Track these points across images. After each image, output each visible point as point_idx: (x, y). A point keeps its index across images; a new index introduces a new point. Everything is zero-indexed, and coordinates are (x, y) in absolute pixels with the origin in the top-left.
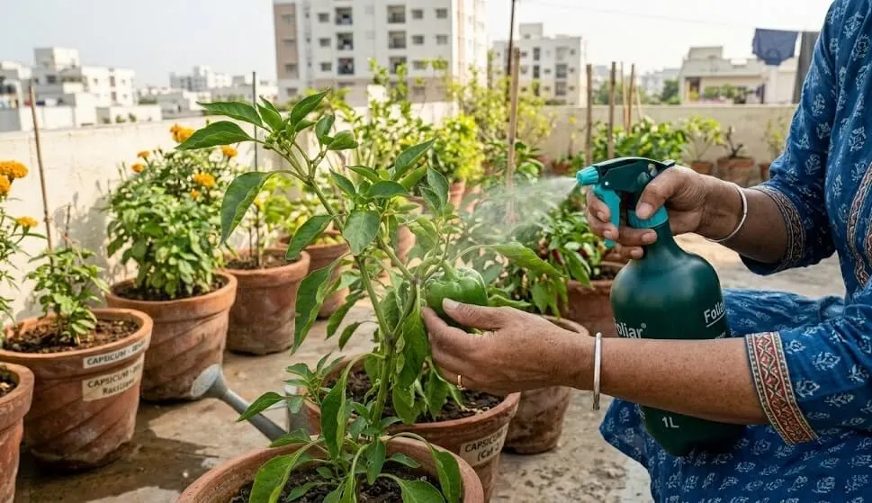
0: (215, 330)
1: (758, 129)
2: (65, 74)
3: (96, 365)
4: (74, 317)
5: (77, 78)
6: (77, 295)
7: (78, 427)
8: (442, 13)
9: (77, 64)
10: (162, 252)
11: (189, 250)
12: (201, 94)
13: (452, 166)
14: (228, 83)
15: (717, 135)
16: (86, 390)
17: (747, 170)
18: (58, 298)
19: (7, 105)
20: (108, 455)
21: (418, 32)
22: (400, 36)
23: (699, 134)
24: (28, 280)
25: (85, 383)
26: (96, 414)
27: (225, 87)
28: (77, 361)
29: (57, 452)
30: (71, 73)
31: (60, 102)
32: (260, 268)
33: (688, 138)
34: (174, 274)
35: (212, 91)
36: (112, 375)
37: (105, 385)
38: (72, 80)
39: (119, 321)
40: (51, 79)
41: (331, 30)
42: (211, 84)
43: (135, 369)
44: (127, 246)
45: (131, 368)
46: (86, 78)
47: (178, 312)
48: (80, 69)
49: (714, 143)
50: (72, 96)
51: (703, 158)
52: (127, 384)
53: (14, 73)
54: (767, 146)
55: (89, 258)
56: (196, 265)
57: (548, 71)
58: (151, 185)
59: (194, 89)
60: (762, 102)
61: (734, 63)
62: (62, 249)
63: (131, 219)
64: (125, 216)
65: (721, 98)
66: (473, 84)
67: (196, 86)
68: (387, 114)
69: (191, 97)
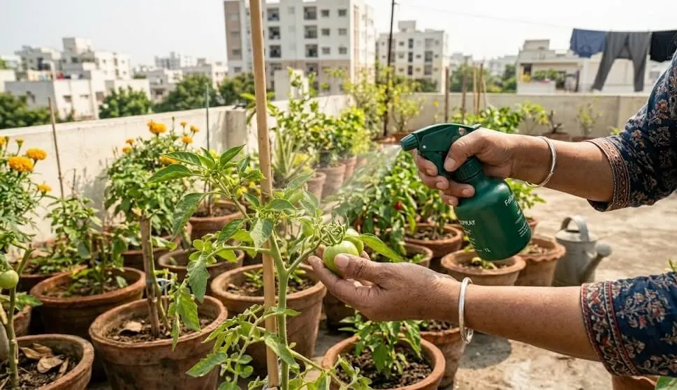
1: (572, 111)
2: (83, 56)
5: (91, 60)
8: (343, 13)
9: (92, 49)
11: (158, 207)
12: (176, 72)
13: (347, 146)
14: (195, 63)
15: (542, 116)
19: (44, 78)
21: (326, 27)
22: (313, 29)
23: (530, 116)
24: (47, 219)
27: (192, 67)
30: (86, 56)
31: (81, 77)
32: (211, 216)
33: (521, 119)
35: (183, 69)
38: (89, 60)
40: (75, 60)
42: (183, 64)
44: (119, 202)
46: (98, 59)
48: (93, 53)
49: (540, 122)
50: (89, 72)
53: (49, 55)
54: (579, 125)
56: (162, 217)
57: (419, 57)
58: (134, 162)
59: (171, 67)
60: (577, 90)
61: (557, 52)
62: (70, 198)
63: (120, 185)
64: (116, 183)
65: (547, 80)
66: (364, 83)
67: (173, 65)
68: (301, 110)
69: (170, 73)
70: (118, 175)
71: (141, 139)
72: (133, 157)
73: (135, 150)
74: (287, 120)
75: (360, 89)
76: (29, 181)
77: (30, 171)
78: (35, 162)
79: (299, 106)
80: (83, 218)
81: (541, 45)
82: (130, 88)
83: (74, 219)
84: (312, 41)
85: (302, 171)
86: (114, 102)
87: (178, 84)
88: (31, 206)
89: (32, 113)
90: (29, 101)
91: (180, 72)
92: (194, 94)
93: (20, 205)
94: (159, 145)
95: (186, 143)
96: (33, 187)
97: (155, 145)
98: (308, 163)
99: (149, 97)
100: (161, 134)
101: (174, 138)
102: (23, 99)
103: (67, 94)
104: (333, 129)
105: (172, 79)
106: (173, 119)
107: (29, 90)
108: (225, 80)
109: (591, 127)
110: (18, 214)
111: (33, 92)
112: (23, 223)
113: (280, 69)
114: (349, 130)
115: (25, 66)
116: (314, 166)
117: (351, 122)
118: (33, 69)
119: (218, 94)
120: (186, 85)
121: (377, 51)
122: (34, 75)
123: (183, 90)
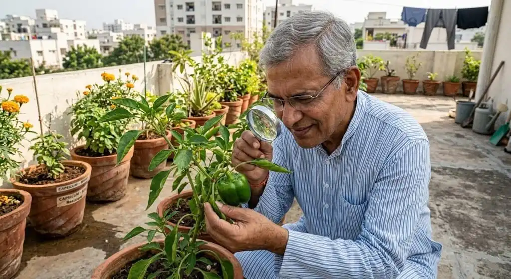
0: (123, 169)
1: (402, 61)
2: (51, 23)
3: (63, 190)
4: (53, 167)
5: (57, 25)
6: (55, 156)
7: (55, 219)
8: (240, 6)
9: (57, 18)
10: (97, 135)
11: (110, 133)
12: (118, 34)
13: (244, 87)
14: (132, 28)
15: (381, 65)
16: (58, 202)
17: (396, 83)
18: (45, 158)
19: (23, 38)
20: (70, 231)
21: (228, 16)
22: (218, 4)
23: (372, 64)
24: (30, 150)
25: (58, 199)
26: (64, 213)
27: (131, 30)
28: (54, 189)
29: (45, 230)
30: (54, 22)
31: (50, 37)
32: (147, 139)
33: (366, 67)
34: (103, 144)
35: (124, 32)
36: (71, 195)
37: (68, 200)
38: (55, 26)
39: (76, 167)
40: (45, 26)
41: (184, 13)
42: (123, 28)
43: (83, 191)
44: (81, 130)
45: (81, 191)
46: (62, 25)
47: (105, 161)
48: (58, 20)
49: (380, 69)
50: (55, 34)
51: (374, 77)
52: (79, 198)
53: (26, 22)
54: (407, 71)
55: (61, 138)
56: (113, 140)
58: (92, 102)
59: (115, 31)
60: (405, 46)
61: (391, 21)
62: (48, 135)
63: (82, 118)
64: (79, 116)
65: (384, 40)
66: (256, 43)
67: (116, 29)
68: (211, 62)
69: (114, 35)
70: (80, 111)
71: (97, 85)
72: (91, 97)
73: (93, 93)
74: (201, 69)
75: (253, 47)
76: (17, 119)
77: (17, 112)
78: (21, 105)
79: (210, 59)
80: (56, 149)
81: (380, 16)
82: (85, 46)
83: (50, 150)
84: (217, 13)
85: (212, 104)
86: (74, 56)
87: (120, 43)
88: (19, 139)
89: (15, 63)
90: (12, 54)
91: (122, 34)
92: (132, 50)
93: (10, 138)
94: (110, 90)
95: (130, 87)
96: (19, 124)
97: (107, 89)
98: (216, 99)
99: (99, 52)
100: (111, 82)
101: (121, 85)
102: (8, 54)
103: (40, 50)
104: (233, 75)
105: (116, 39)
106: (120, 71)
107: (11, 47)
108: (155, 41)
109: (415, 72)
110: (9, 146)
111: (15, 49)
112: (13, 152)
113: (194, 32)
114: (245, 75)
115: (8, 29)
116: (220, 101)
117: (246, 70)
118: (14, 32)
119: (149, 49)
120: (126, 44)
121: (264, 19)
122: (15, 36)
123: (124, 47)
